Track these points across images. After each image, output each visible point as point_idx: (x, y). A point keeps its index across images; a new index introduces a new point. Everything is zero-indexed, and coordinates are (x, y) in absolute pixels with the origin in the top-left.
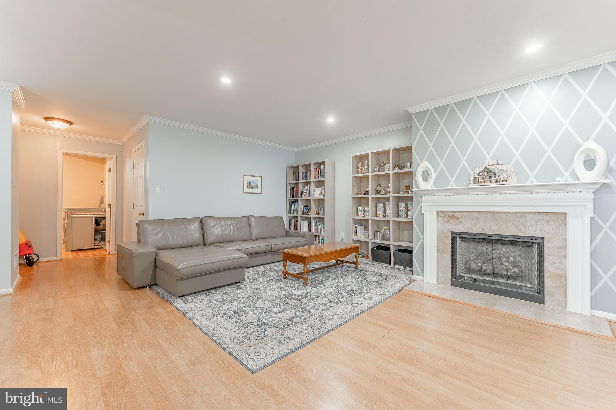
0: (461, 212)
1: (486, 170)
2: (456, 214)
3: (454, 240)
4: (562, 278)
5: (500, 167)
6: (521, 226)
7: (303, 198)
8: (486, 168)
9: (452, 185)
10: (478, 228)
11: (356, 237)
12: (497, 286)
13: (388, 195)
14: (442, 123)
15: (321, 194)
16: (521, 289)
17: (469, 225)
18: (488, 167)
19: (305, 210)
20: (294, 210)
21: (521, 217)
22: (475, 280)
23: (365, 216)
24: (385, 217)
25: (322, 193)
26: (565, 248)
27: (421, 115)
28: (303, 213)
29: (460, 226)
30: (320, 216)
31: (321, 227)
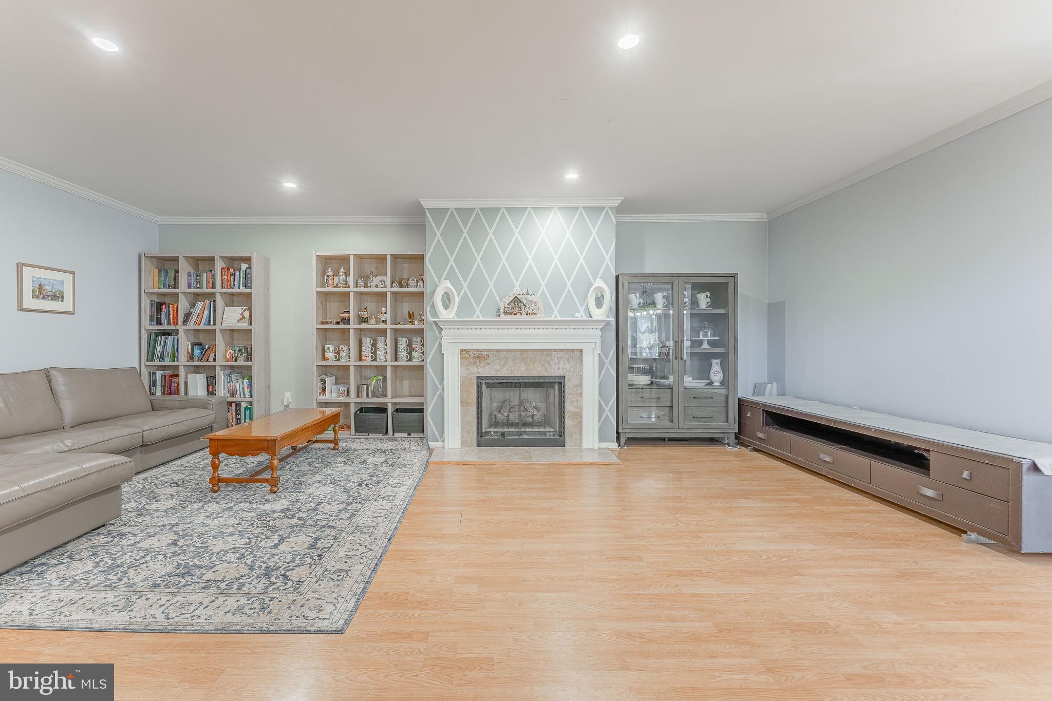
0: (488, 350)
1: (516, 300)
2: (483, 353)
3: (479, 386)
4: (579, 416)
5: (529, 297)
6: (546, 365)
7: (191, 325)
8: (516, 297)
9: (478, 316)
10: (507, 370)
11: (324, 397)
12: (525, 437)
13: (382, 326)
14: (465, 231)
15: (241, 319)
16: (546, 435)
17: (497, 367)
18: (519, 296)
19: (195, 352)
20: (163, 351)
21: (547, 355)
22: (503, 434)
23: (339, 360)
24: (375, 360)
25: (244, 318)
26: (581, 385)
27: (439, 213)
28: (191, 358)
29: (487, 368)
30: (241, 362)
31: (241, 385)
